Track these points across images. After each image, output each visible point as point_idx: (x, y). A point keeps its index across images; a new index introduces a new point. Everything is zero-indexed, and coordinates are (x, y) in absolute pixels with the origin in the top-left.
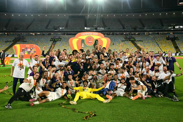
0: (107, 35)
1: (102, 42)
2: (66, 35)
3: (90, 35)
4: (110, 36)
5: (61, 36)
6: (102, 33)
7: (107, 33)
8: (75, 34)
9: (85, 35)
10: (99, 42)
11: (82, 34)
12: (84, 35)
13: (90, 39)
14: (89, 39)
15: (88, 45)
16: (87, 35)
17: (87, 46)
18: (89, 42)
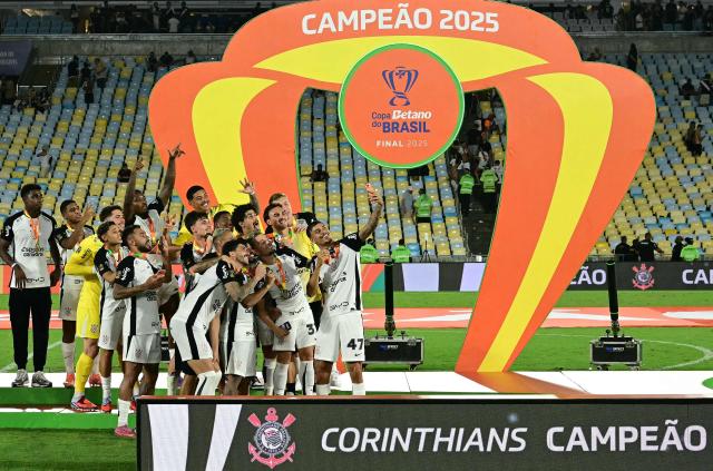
0: (611, 31)
1: (552, 119)
3: (404, 30)
5: (51, 48)
8: (229, 22)
9: (348, 33)
10: (511, 114)
12: (328, 36)
13: (400, 83)
14: (389, 77)
15: (381, 153)
16: (372, 30)
17: (374, 162)
18: (398, 115)
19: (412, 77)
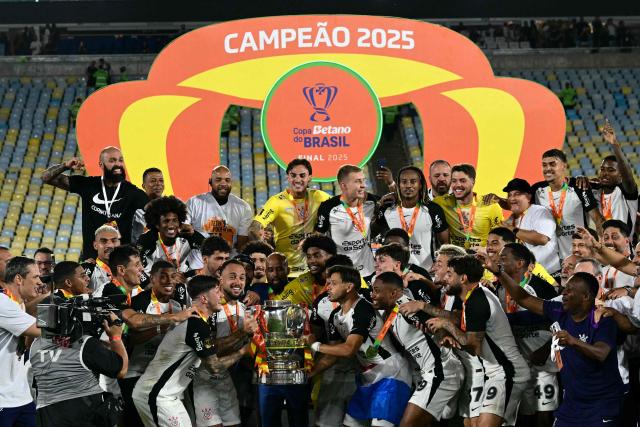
0: (526, 48)
2: (46, 51)
3: (323, 48)
4: (559, 59)
6: (458, 29)
7: (524, 21)
11: (235, 44)
12: (250, 54)
13: (320, 100)
14: (309, 94)
18: (318, 130)
19: (331, 93)
